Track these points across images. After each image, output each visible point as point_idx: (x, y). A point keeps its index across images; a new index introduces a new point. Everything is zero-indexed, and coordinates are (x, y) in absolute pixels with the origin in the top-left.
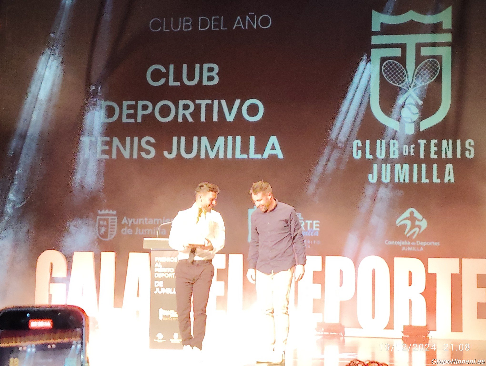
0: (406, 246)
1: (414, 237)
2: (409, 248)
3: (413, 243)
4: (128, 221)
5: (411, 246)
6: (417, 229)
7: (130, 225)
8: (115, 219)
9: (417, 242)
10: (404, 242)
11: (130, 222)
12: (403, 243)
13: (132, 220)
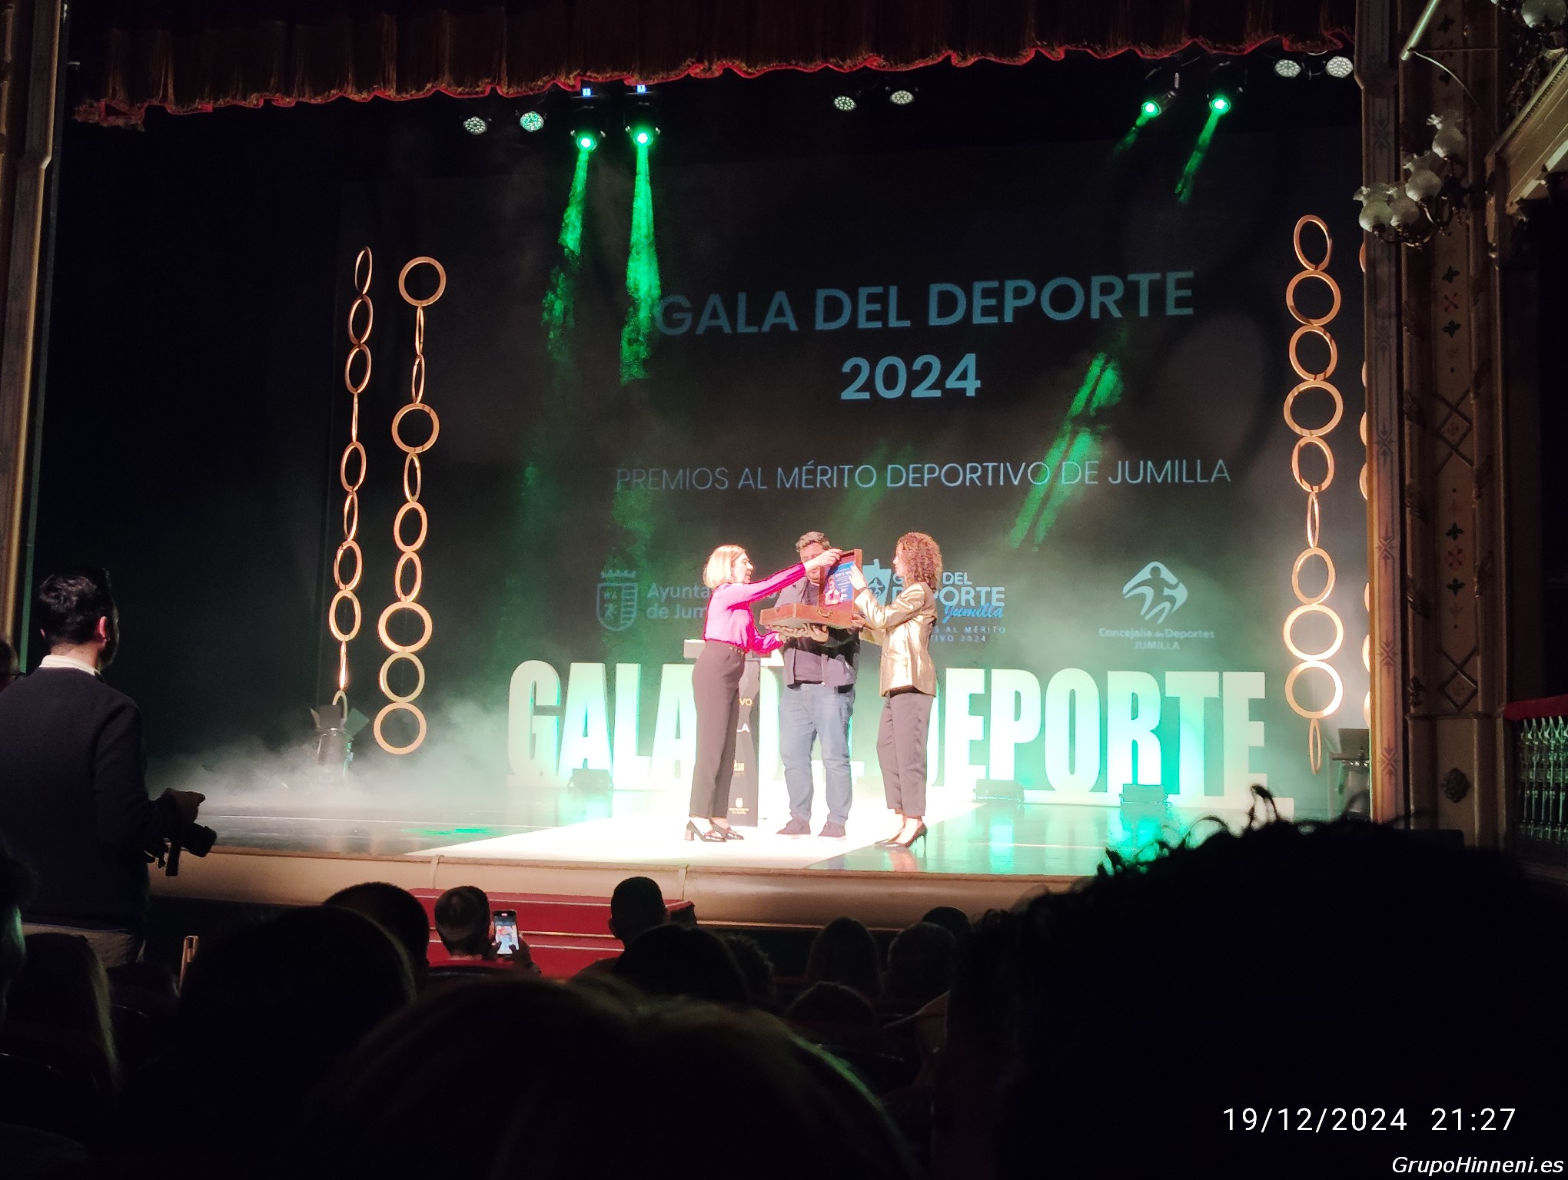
0: (1144, 639)
1: (1160, 621)
2: (1149, 642)
3: (1158, 634)
4: (659, 591)
5: (1152, 639)
6: (1167, 605)
7: (663, 600)
9: (1167, 630)
10: (1139, 631)
11: (664, 595)
12: (1137, 634)
13: (667, 590)
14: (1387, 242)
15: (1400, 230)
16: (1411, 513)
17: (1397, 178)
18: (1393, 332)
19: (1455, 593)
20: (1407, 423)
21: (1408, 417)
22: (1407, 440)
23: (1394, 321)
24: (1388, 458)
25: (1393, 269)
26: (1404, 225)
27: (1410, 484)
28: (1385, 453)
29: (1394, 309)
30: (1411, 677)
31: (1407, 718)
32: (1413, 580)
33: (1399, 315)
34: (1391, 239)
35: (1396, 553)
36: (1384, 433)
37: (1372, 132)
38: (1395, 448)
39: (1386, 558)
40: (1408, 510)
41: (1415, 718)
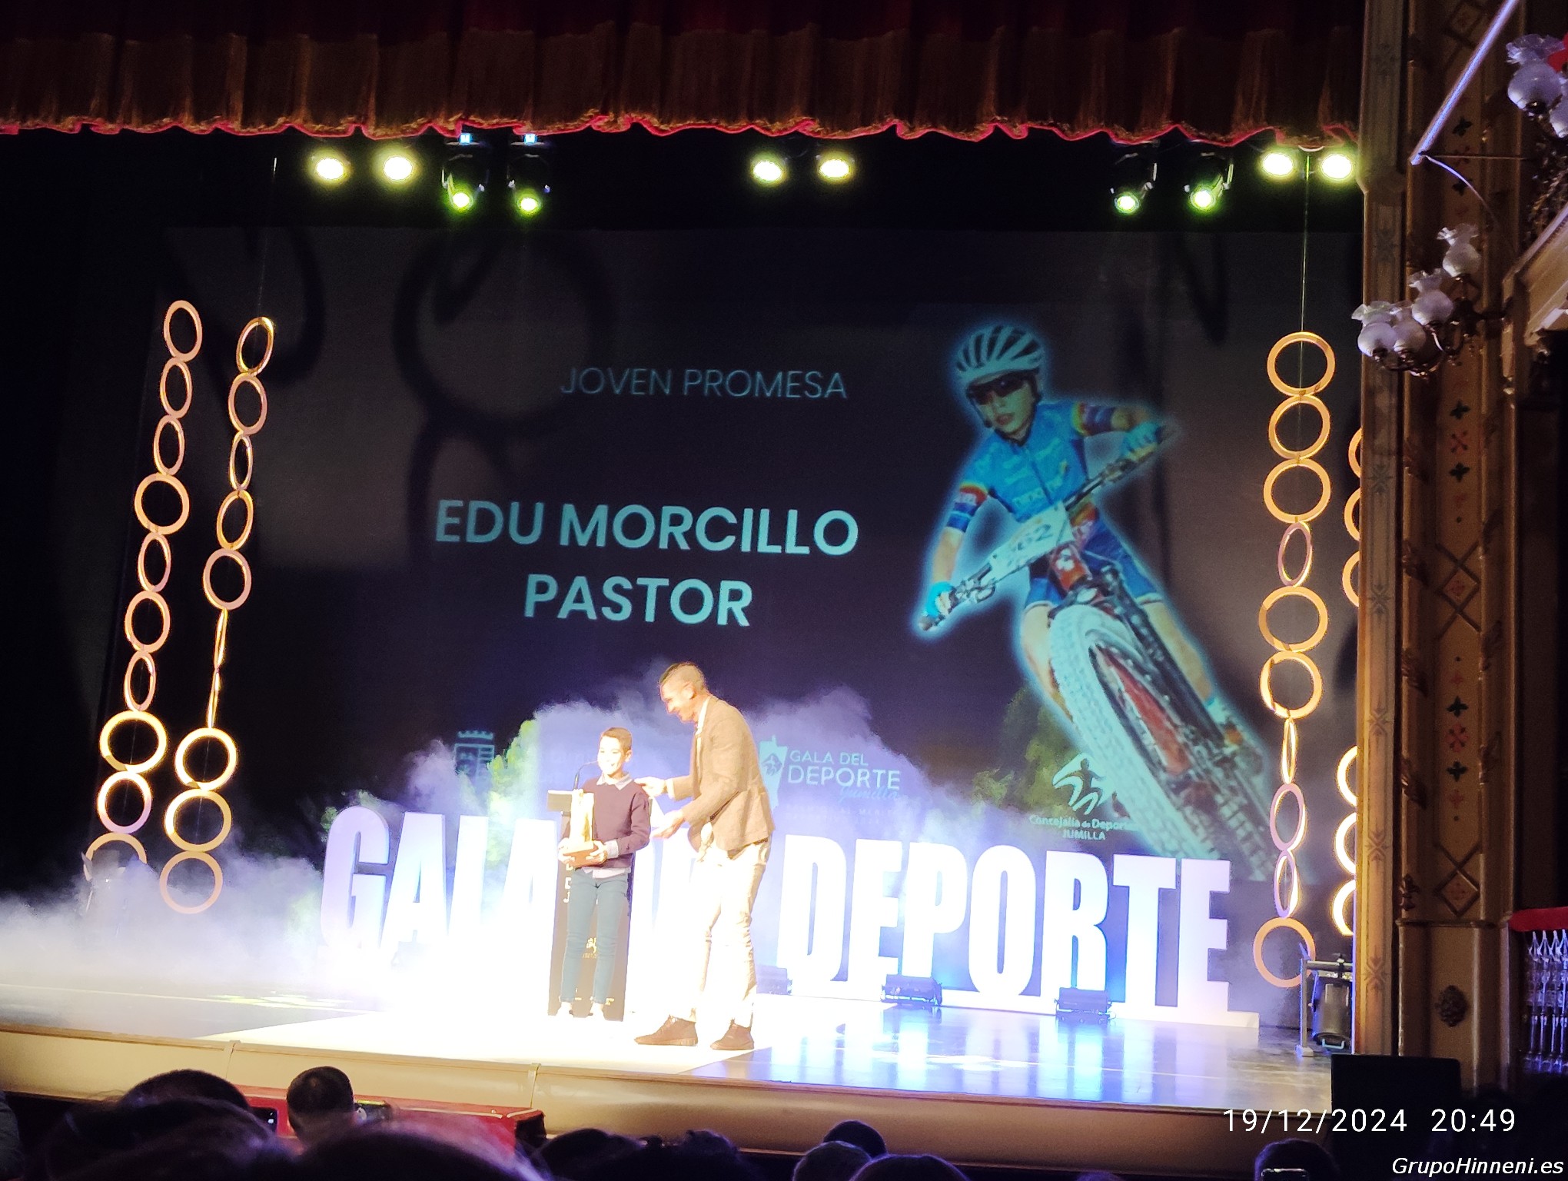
0: (1072, 828)
1: (1087, 812)
2: (1077, 832)
3: (1085, 825)
5: (1079, 829)
6: (1093, 796)
8: (489, 750)
9: (1094, 820)
10: (1068, 820)
12: (1065, 823)
14: (1388, 368)
15: (1404, 356)
16: (1408, 681)
17: (1402, 298)
18: (1392, 472)
19: (1457, 778)
20: (1406, 578)
21: (1406, 572)
22: (1405, 598)
23: (1393, 460)
24: (1383, 617)
25: (1394, 401)
26: (1409, 351)
27: (1407, 650)
28: (1379, 612)
29: (1394, 445)
30: (1403, 875)
31: (1398, 923)
32: (1408, 762)
33: (1399, 453)
34: (1394, 365)
35: (1390, 729)
36: (1380, 587)
37: (1375, 242)
38: (1391, 605)
39: (1378, 733)
40: (1404, 678)
41: (1406, 923)
